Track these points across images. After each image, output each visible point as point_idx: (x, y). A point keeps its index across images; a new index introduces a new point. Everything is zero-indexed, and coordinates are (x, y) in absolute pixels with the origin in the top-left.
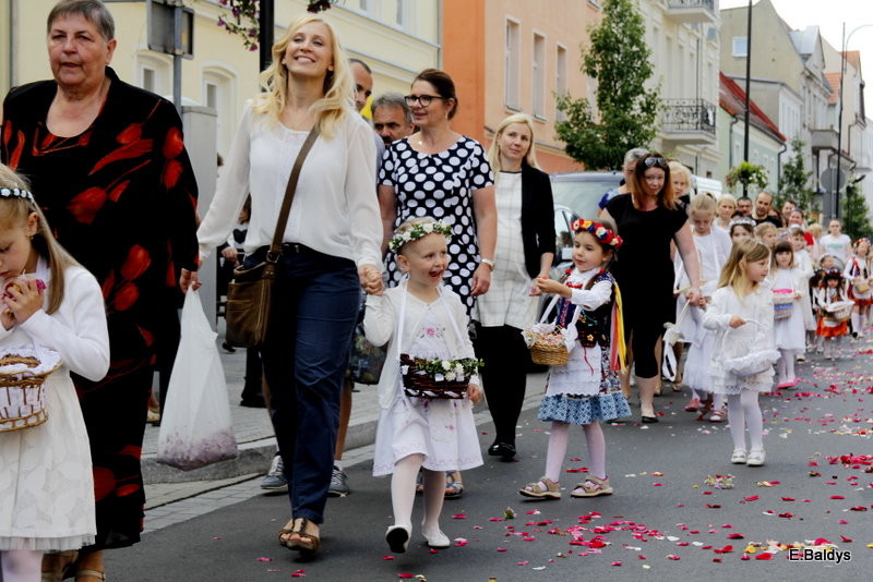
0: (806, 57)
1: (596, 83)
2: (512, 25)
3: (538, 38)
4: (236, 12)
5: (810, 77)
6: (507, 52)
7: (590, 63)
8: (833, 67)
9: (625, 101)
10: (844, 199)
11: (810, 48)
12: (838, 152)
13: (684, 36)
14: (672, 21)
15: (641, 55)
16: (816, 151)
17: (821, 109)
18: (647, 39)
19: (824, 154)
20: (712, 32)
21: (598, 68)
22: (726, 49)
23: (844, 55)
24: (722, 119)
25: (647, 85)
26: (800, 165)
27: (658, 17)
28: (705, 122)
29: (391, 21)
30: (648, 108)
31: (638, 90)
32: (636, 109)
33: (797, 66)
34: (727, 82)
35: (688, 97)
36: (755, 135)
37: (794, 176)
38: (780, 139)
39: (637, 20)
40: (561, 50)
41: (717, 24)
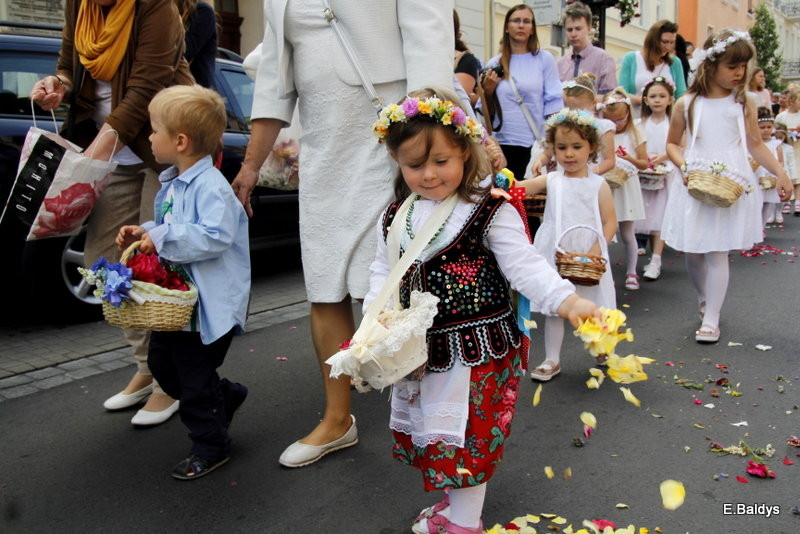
9: (766, 61)
14: (789, 22)
15: (774, 38)
18: (777, 31)
25: (776, 52)
27: (782, 21)
30: (776, 63)
31: (772, 55)
32: (770, 64)
35: (795, 57)
39: (772, 22)
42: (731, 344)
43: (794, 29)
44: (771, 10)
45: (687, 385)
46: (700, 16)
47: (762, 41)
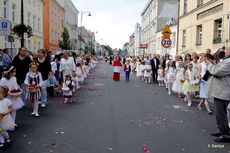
0: (88, 33)
1: (63, 39)
2: (53, 30)
3: (56, 32)
4: (19, 37)
5: (89, 35)
6: (52, 33)
7: (62, 36)
8: (91, 34)
9: (66, 41)
10: (92, 50)
11: (88, 32)
12: (92, 44)
13: (74, 31)
14: (72, 29)
15: (68, 35)
16: (89, 44)
17: (90, 39)
18: (69, 33)
19: (90, 44)
20: (77, 31)
22: (79, 32)
23: (92, 33)
24: (78, 41)
25: (69, 39)
26: (87, 47)
27: (71, 29)
28: (76, 42)
29: (37, 30)
30: (69, 42)
31: (68, 40)
32: (68, 42)
33: (87, 34)
34: (79, 36)
35: (74, 38)
36: (82, 42)
37: (86, 48)
38: (85, 43)
39: (68, 31)
40: (59, 33)
42: (56, 133)
44: (67, 28)
45: (47, 146)
46: (50, 27)
47: (65, 35)
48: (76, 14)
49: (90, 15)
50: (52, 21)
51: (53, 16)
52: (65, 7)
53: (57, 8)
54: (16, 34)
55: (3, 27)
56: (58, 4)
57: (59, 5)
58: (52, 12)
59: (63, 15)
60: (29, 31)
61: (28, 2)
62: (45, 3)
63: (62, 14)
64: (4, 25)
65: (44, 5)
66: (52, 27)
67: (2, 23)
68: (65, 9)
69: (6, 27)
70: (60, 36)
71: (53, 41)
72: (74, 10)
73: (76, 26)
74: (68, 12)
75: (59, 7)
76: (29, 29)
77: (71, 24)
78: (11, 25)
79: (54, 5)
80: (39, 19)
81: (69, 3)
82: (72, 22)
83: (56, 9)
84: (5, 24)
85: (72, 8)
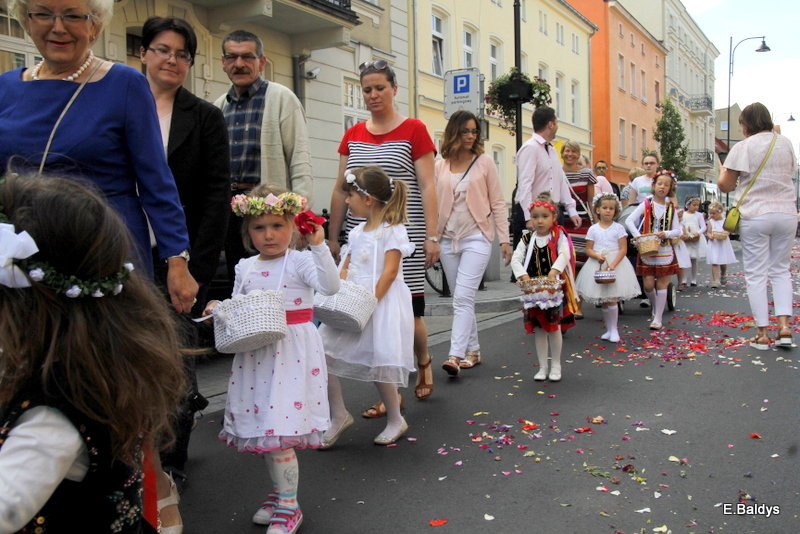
1: (660, 144)
2: (622, 121)
3: (634, 126)
4: (506, 121)
6: (620, 132)
7: (657, 136)
9: (673, 151)
13: (699, 122)
14: (693, 116)
15: (680, 130)
18: (682, 124)
20: (711, 120)
21: (660, 137)
22: (718, 126)
24: (716, 157)
25: (683, 144)
27: (687, 114)
28: (709, 160)
30: (683, 154)
31: (679, 146)
32: (678, 154)
34: (718, 141)
35: (701, 148)
39: (678, 116)
40: (644, 131)
41: (714, 116)
43: (698, 122)
44: (675, 104)
46: (612, 109)
47: (669, 133)
48: (708, 60)
49: (764, 48)
50: (621, 90)
51: (623, 72)
52: (667, 36)
53: (638, 42)
54: (496, 111)
55: (459, 90)
56: (640, 28)
57: (644, 32)
58: (621, 57)
59: (657, 66)
60: (541, 94)
61: (541, 30)
62: (594, 28)
63: (654, 62)
64: (459, 86)
65: (591, 35)
66: (619, 108)
67: (456, 78)
68: (667, 45)
69: (466, 89)
70: (650, 135)
71: (623, 158)
72: (699, 46)
73: (709, 103)
74: (677, 53)
75: (645, 37)
76: (540, 89)
77: (687, 98)
78: (482, 82)
79: (628, 33)
80: (575, 85)
81: (679, 23)
82: (692, 90)
83: (633, 46)
84: (464, 79)
85: (693, 39)
